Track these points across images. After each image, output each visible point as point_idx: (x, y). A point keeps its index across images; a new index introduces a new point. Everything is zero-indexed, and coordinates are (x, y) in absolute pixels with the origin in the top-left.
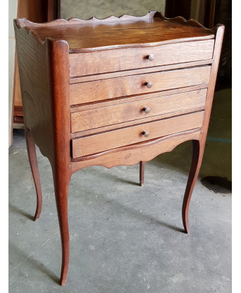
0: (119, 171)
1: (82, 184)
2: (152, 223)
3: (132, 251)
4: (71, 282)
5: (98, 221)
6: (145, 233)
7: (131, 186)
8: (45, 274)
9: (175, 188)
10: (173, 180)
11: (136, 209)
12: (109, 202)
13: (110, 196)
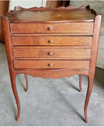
0: (75, 82)
1: (54, 83)
2: (73, 111)
3: (54, 120)
4: (21, 122)
5: (49, 101)
6: (66, 114)
7: (76, 90)
8: (14, 114)
9: (97, 98)
10: (100, 94)
11: (70, 102)
12: (60, 95)
13: (63, 92)
